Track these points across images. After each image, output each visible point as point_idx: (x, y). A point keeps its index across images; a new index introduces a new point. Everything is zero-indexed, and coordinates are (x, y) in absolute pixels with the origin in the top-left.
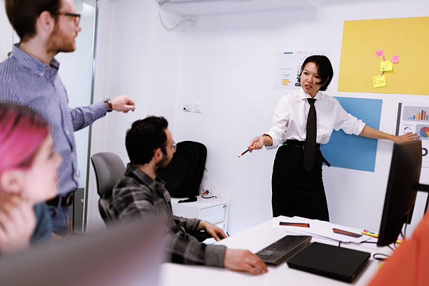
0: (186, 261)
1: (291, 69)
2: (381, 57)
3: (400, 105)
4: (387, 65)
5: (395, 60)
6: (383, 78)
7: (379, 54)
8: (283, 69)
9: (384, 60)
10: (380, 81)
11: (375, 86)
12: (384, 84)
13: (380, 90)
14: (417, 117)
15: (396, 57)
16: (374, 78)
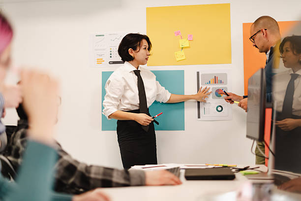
0: (114, 185)
1: (104, 50)
2: (179, 36)
3: (198, 73)
4: (185, 43)
5: (190, 38)
6: (182, 53)
7: (178, 33)
8: (96, 50)
9: (182, 39)
10: (180, 55)
11: (178, 59)
12: (184, 58)
13: (181, 62)
14: (211, 82)
15: (191, 36)
16: (176, 53)
